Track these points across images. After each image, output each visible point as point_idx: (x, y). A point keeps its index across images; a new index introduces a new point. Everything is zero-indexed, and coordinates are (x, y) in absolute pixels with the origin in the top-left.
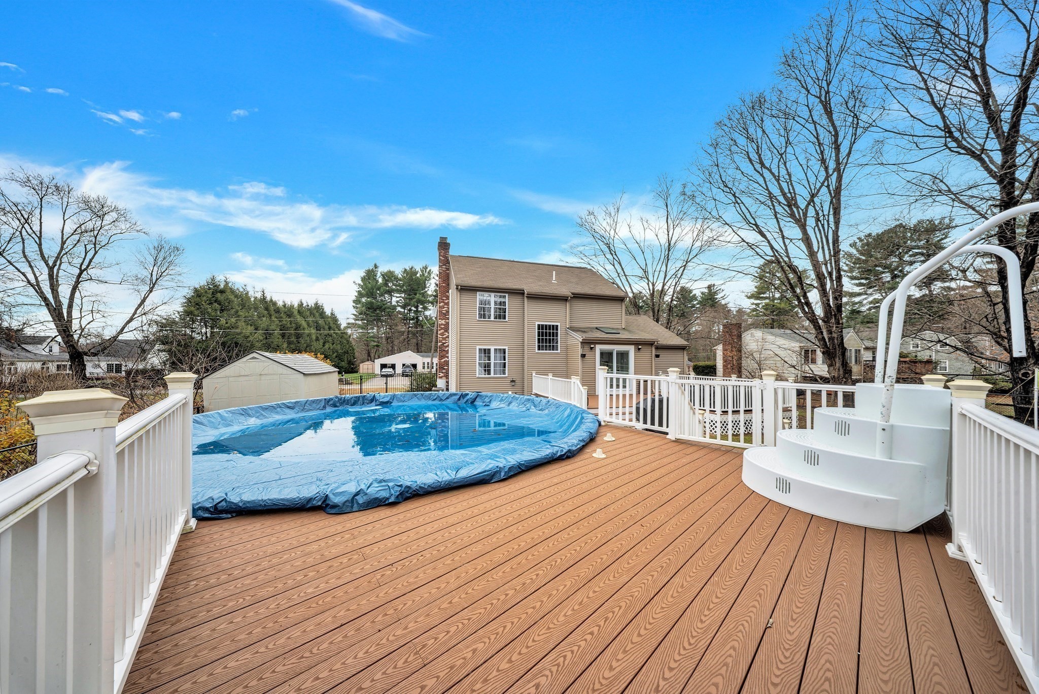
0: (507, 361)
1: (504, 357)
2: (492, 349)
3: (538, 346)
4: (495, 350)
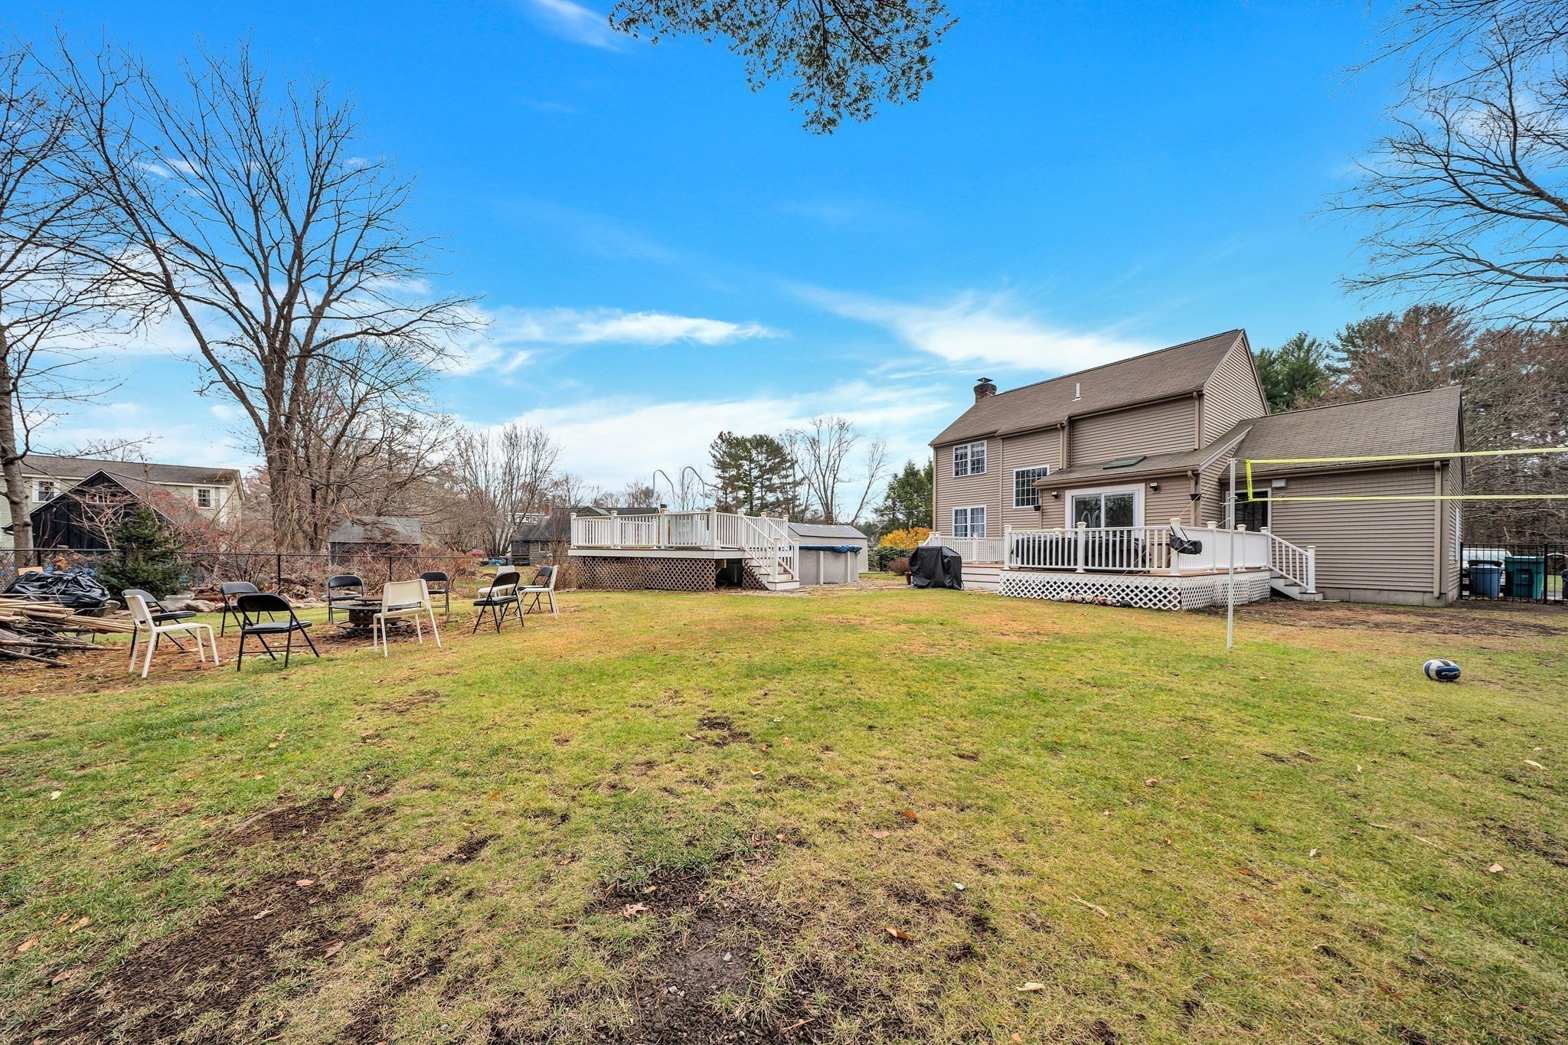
0: (985, 522)
1: (982, 518)
2: (969, 509)
3: (1017, 501)
4: (972, 510)
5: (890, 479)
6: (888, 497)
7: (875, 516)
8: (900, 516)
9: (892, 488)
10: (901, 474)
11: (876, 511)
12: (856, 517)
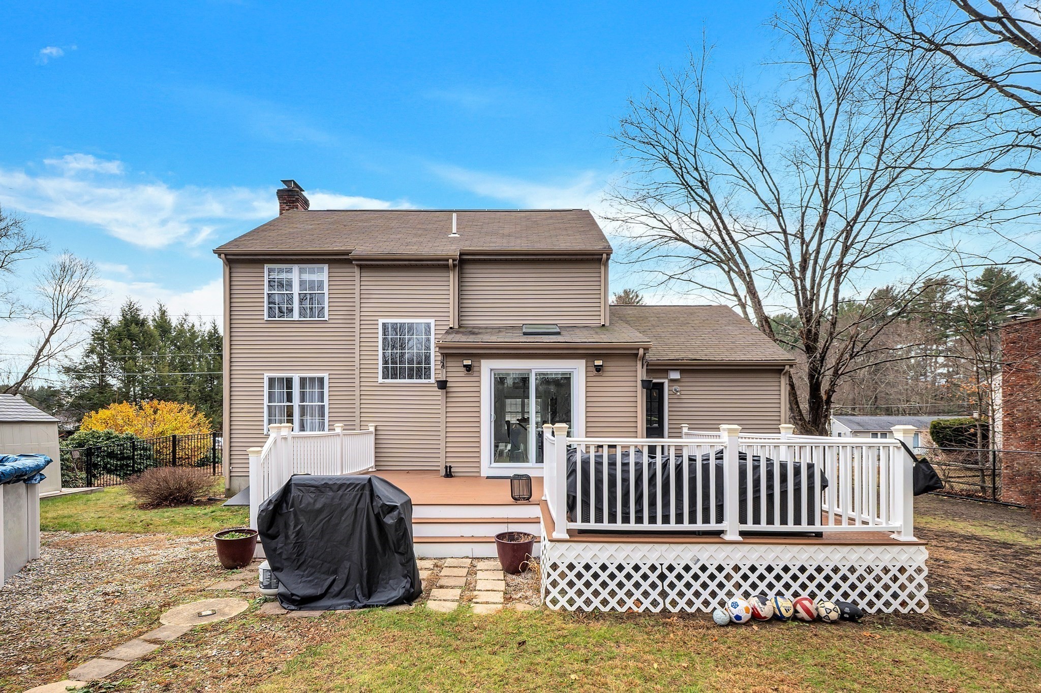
0: (326, 402)
1: (322, 395)
2: (296, 378)
3: (385, 369)
4: (303, 381)
5: (96, 325)
6: (92, 351)
7: (65, 377)
8: (112, 381)
9: (98, 337)
10: (115, 319)
11: (67, 370)
12: (26, 377)
